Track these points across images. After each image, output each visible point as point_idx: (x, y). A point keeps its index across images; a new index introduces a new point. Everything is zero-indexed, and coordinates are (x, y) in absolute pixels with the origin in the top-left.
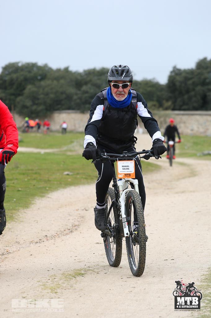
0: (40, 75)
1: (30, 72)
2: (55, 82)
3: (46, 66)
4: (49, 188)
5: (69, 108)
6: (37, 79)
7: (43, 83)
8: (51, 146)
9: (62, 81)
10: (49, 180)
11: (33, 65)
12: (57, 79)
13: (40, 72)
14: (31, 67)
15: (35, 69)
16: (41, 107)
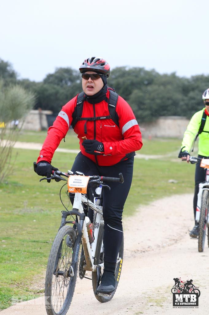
0: (147, 80)
1: (136, 76)
2: (162, 87)
3: (153, 71)
4: (154, 195)
5: (175, 114)
6: (144, 84)
7: (149, 88)
8: (155, 153)
9: (169, 87)
10: (153, 188)
11: (141, 70)
12: (164, 84)
13: (147, 77)
14: (137, 72)
15: (142, 74)
16: (147, 113)
